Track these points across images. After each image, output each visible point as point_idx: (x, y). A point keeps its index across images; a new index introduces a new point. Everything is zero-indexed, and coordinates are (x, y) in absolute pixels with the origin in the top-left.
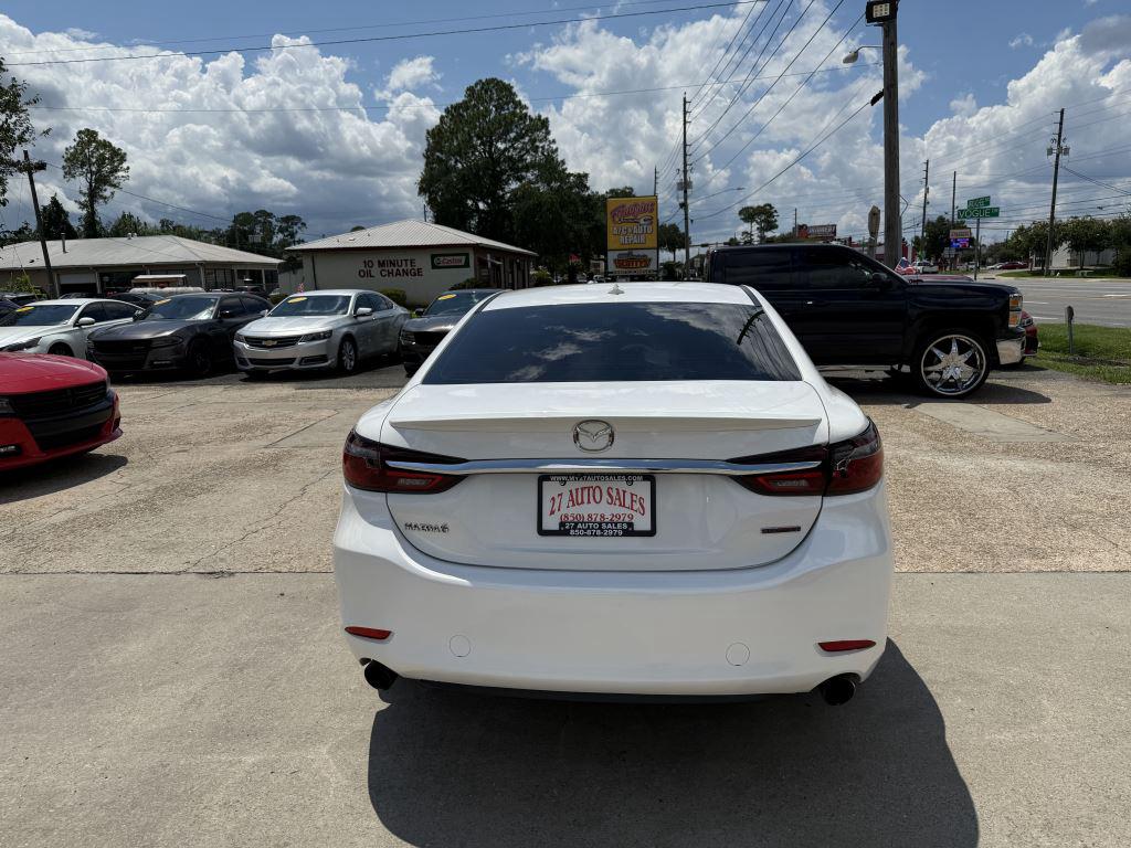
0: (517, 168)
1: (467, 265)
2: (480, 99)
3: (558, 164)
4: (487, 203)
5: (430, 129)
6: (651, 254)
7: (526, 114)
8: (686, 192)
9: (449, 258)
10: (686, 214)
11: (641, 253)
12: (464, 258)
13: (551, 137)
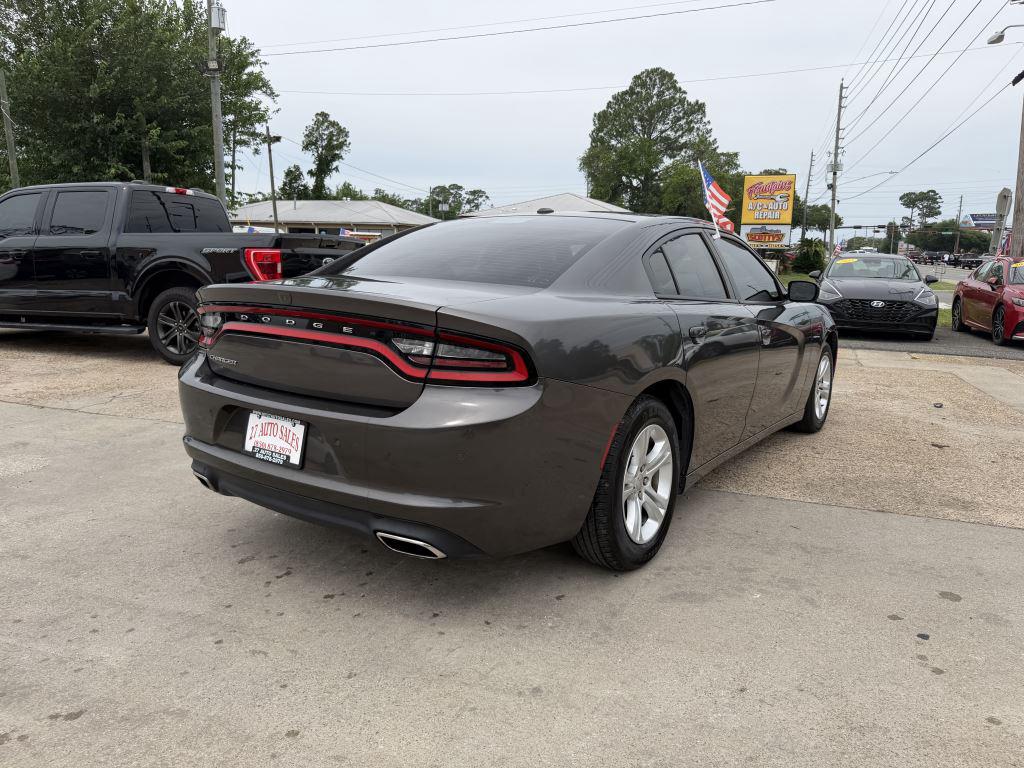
0: (672, 147)
2: (644, 85)
3: (710, 144)
4: (640, 180)
5: (597, 112)
6: (785, 230)
7: (685, 98)
8: (835, 174)
10: (834, 195)
11: (775, 228)
13: (705, 120)
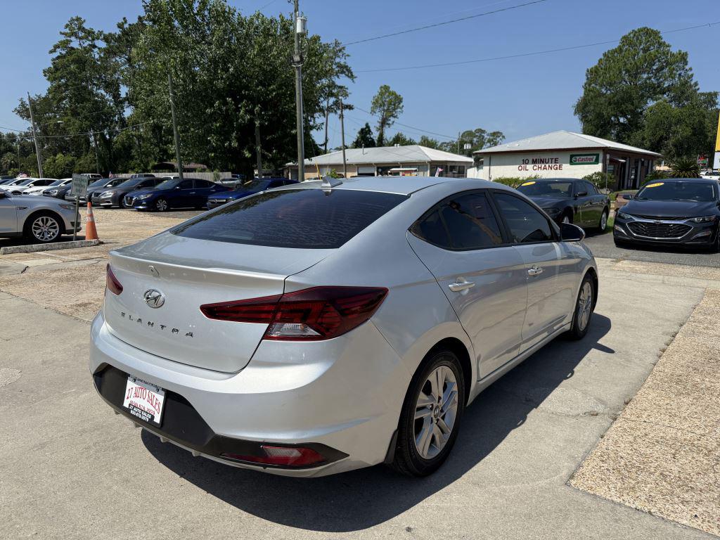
0: (656, 90)
1: (597, 162)
3: (691, 86)
4: (627, 118)
5: (589, 68)
7: (668, 51)
9: (583, 157)
12: (595, 157)
13: (687, 67)
